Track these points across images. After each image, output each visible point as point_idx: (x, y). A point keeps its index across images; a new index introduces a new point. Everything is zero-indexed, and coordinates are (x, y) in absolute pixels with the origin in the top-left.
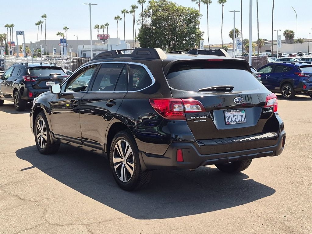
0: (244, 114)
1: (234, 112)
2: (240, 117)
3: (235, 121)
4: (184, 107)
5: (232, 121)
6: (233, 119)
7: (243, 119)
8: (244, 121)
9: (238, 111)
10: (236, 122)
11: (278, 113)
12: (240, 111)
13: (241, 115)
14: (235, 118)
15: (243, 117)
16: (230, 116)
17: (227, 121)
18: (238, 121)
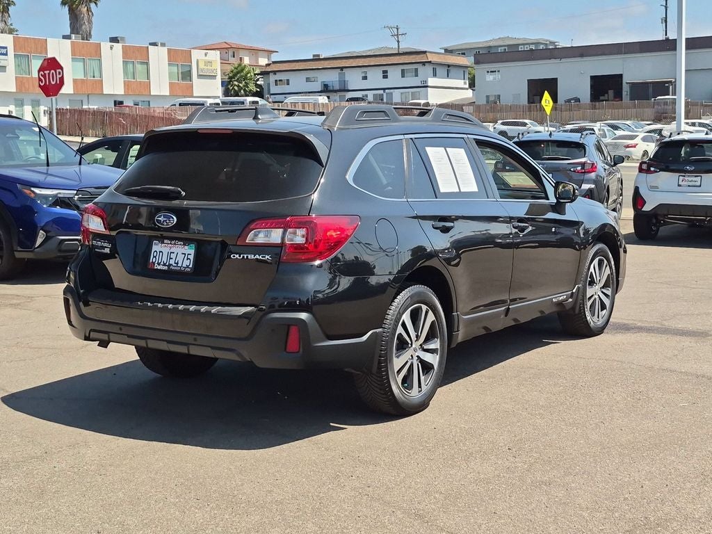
0: (192, 252)
1: (171, 244)
2: (180, 258)
3: (167, 264)
5: (162, 263)
6: (164, 259)
7: (186, 263)
8: (188, 267)
9: (179, 243)
10: (170, 265)
12: (184, 245)
13: (185, 254)
14: (170, 258)
15: (188, 259)
16: (160, 252)
17: (151, 261)
18: (174, 265)
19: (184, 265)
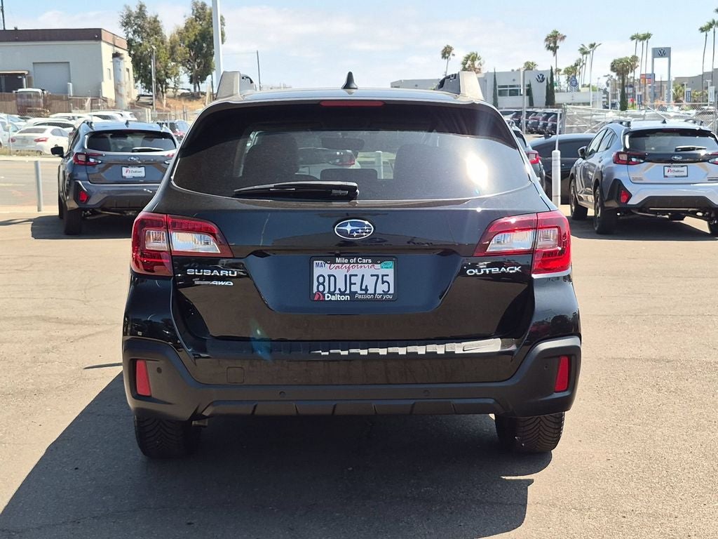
0: (391, 272)
1: (349, 263)
2: (370, 283)
3: (348, 292)
4: (169, 241)
5: (337, 292)
6: (340, 285)
7: (381, 288)
8: (386, 293)
9: (364, 261)
10: (352, 294)
11: (569, 276)
12: (374, 262)
13: (378, 276)
14: (351, 284)
15: (383, 282)
16: (329, 276)
17: (315, 290)
18: (359, 292)
19: (379, 291)
